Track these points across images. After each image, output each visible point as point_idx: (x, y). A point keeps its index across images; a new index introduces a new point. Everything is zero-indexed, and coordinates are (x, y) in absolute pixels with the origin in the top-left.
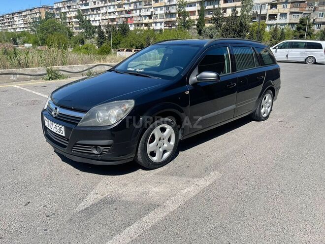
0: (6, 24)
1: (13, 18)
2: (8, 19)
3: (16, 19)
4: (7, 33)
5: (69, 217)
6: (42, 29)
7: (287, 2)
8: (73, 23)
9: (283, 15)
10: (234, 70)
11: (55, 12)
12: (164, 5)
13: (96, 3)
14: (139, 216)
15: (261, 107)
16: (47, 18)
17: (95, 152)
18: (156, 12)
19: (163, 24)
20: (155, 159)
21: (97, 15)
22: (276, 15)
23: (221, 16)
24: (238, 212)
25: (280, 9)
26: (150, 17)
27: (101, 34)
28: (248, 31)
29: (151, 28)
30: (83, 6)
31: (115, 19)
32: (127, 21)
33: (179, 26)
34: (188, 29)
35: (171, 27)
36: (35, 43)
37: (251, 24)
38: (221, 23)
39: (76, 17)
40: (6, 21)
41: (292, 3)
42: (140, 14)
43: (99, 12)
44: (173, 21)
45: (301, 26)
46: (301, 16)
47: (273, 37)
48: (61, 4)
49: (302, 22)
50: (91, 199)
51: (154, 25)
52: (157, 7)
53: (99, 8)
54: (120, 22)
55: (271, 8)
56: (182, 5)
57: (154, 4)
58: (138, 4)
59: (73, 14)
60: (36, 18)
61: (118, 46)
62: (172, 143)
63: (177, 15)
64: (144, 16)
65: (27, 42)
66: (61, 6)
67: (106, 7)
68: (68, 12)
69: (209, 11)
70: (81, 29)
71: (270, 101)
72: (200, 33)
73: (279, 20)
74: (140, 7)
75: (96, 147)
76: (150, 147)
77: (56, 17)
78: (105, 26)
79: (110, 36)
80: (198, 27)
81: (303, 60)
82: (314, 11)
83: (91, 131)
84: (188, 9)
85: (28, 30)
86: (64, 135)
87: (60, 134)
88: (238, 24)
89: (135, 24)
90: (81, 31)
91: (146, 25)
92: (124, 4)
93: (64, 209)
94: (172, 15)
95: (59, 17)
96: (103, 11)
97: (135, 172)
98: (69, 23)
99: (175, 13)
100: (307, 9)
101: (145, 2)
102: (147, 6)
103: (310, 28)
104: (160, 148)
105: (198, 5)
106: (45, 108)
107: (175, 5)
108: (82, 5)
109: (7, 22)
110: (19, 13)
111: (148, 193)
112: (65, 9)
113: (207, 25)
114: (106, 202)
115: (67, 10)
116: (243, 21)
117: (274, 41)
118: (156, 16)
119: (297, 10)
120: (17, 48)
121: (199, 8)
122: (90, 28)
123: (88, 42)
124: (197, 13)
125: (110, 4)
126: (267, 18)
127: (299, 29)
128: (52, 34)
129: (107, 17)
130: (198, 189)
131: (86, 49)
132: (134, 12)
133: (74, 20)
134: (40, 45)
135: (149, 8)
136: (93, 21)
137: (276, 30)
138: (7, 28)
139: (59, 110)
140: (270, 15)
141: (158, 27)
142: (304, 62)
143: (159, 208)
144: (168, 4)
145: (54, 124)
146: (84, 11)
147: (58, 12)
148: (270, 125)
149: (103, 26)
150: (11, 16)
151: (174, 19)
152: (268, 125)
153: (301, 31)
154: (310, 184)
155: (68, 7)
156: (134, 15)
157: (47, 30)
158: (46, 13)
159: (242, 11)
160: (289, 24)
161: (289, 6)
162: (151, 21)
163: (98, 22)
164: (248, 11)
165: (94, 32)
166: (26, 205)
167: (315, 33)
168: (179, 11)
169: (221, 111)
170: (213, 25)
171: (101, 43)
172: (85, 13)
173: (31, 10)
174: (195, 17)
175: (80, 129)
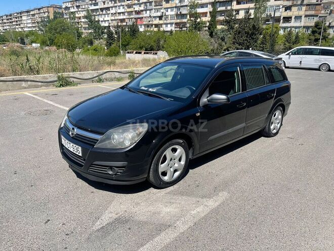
0: (14, 23)
1: (21, 17)
2: (16, 18)
3: (24, 18)
4: (15, 32)
5: (87, 236)
6: (50, 29)
7: (302, 4)
8: (82, 23)
9: (298, 18)
10: (244, 89)
11: (64, 12)
12: (175, 6)
13: (106, 3)
14: (151, 237)
15: (271, 123)
16: (55, 17)
17: (111, 172)
18: (167, 13)
19: (174, 25)
20: (166, 178)
21: (107, 16)
22: (291, 18)
23: (233, 18)
24: (244, 235)
25: (295, 12)
26: (160, 18)
27: (110, 34)
28: (261, 34)
29: (161, 29)
30: (93, 6)
31: (124, 19)
32: (137, 22)
33: (191, 28)
34: (199, 31)
35: (182, 28)
36: (44, 43)
37: (264, 26)
38: (233, 25)
39: (85, 17)
40: (13, 20)
41: (307, 5)
42: (151, 15)
43: (108, 12)
44: (184, 22)
45: (316, 29)
46: (316, 19)
47: (287, 41)
48: (70, 3)
49: (317, 25)
50: (107, 217)
51: (164, 26)
52: (168, 8)
53: (109, 8)
54: (130, 23)
55: (286, 10)
56: (194, 6)
57: (165, 5)
58: (148, 4)
59: (82, 14)
60: (44, 17)
61: (127, 47)
62: (183, 162)
63: (188, 16)
64: (154, 17)
65: (35, 42)
66: (70, 6)
67: (116, 7)
68: (77, 12)
69: (221, 12)
70: (90, 30)
71: (280, 117)
72: (211, 35)
73: (293, 23)
74: (150, 7)
75: (111, 168)
76: (162, 167)
77: (65, 17)
78: (114, 27)
79: (119, 37)
80: (209, 29)
81: (317, 67)
82: (330, 14)
83: (107, 153)
84: (200, 10)
85: (36, 30)
86: (80, 155)
87: (77, 153)
88: (251, 27)
89: (144, 25)
90: (90, 31)
91: (156, 26)
92: (134, 4)
93: (81, 227)
94: (183, 16)
95: (68, 17)
96: (113, 11)
97: (147, 191)
98: (78, 23)
99: (186, 15)
100: (323, 12)
101: (155, 2)
102: (157, 7)
103: (325, 31)
104: (171, 167)
105: (210, 6)
106: (62, 126)
107: (186, 6)
108: (91, 5)
109: (15, 21)
110: (28, 12)
111: (159, 213)
112: (74, 9)
113: (219, 27)
114: (120, 221)
115: (76, 9)
116: (256, 24)
117: (288, 45)
118: (167, 17)
119: (313, 13)
120: (25, 48)
121: (211, 10)
122: (99, 29)
123: (96, 43)
124: (208, 15)
125: (119, 4)
126: (282, 21)
127: (314, 32)
128: (61, 34)
129: (116, 18)
130: (207, 210)
131: (94, 50)
132: (144, 12)
133: (83, 20)
134: (48, 45)
135: (159, 9)
136: (102, 21)
137: (290, 33)
138: (14, 26)
139: (76, 131)
140: (284, 18)
141: (169, 28)
142: (319, 69)
143: (170, 229)
144: (179, 5)
145: (72, 144)
146: (93, 11)
147: (67, 12)
148: (280, 142)
149: (112, 27)
150: (19, 15)
151: (185, 20)
152: (277, 142)
153: (316, 35)
154: (315, 207)
155: (77, 6)
156: (144, 16)
157: (56, 30)
158: (55, 12)
159: (255, 14)
160: (304, 27)
161: (304, 8)
162: (161, 22)
163: (107, 22)
164: (261, 13)
165: (103, 33)
166: (46, 222)
167: (331, 37)
168: (190, 12)
169: (230, 130)
170: (225, 27)
171: (110, 44)
172: (94, 13)
173: (39, 9)
174: (207, 19)
175: (96, 150)
